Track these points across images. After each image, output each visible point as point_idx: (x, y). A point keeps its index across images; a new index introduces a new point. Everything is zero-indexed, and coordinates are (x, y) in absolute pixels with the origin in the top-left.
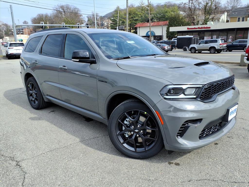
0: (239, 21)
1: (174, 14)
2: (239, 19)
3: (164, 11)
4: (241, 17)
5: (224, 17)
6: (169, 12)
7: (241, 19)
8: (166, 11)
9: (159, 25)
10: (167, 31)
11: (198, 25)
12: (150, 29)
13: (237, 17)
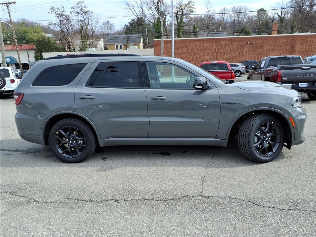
0: (117, 48)
1: (38, 36)
2: (117, 46)
3: (22, 31)
4: (119, 44)
5: (101, 43)
6: (30, 33)
7: (119, 47)
8: (26, 31)
9: (22, 50)
10: (35, 58)
11: (75, 51)
12: (18, 54)
13: (115, 44)
